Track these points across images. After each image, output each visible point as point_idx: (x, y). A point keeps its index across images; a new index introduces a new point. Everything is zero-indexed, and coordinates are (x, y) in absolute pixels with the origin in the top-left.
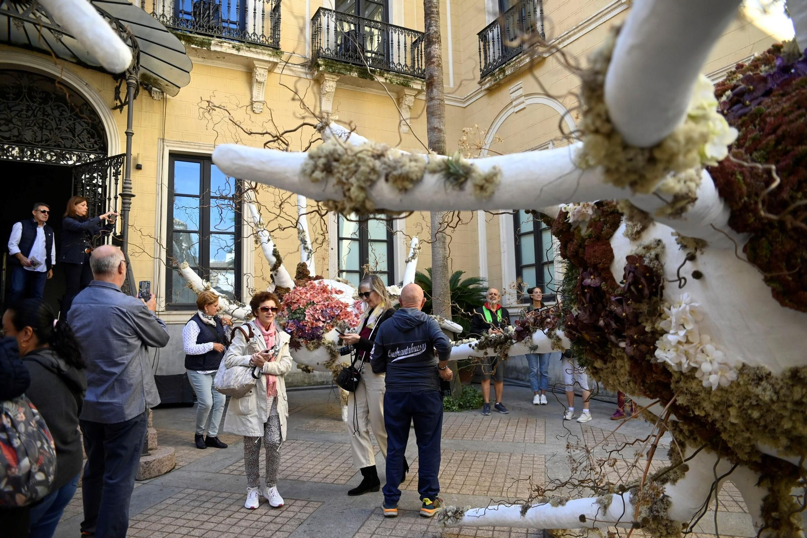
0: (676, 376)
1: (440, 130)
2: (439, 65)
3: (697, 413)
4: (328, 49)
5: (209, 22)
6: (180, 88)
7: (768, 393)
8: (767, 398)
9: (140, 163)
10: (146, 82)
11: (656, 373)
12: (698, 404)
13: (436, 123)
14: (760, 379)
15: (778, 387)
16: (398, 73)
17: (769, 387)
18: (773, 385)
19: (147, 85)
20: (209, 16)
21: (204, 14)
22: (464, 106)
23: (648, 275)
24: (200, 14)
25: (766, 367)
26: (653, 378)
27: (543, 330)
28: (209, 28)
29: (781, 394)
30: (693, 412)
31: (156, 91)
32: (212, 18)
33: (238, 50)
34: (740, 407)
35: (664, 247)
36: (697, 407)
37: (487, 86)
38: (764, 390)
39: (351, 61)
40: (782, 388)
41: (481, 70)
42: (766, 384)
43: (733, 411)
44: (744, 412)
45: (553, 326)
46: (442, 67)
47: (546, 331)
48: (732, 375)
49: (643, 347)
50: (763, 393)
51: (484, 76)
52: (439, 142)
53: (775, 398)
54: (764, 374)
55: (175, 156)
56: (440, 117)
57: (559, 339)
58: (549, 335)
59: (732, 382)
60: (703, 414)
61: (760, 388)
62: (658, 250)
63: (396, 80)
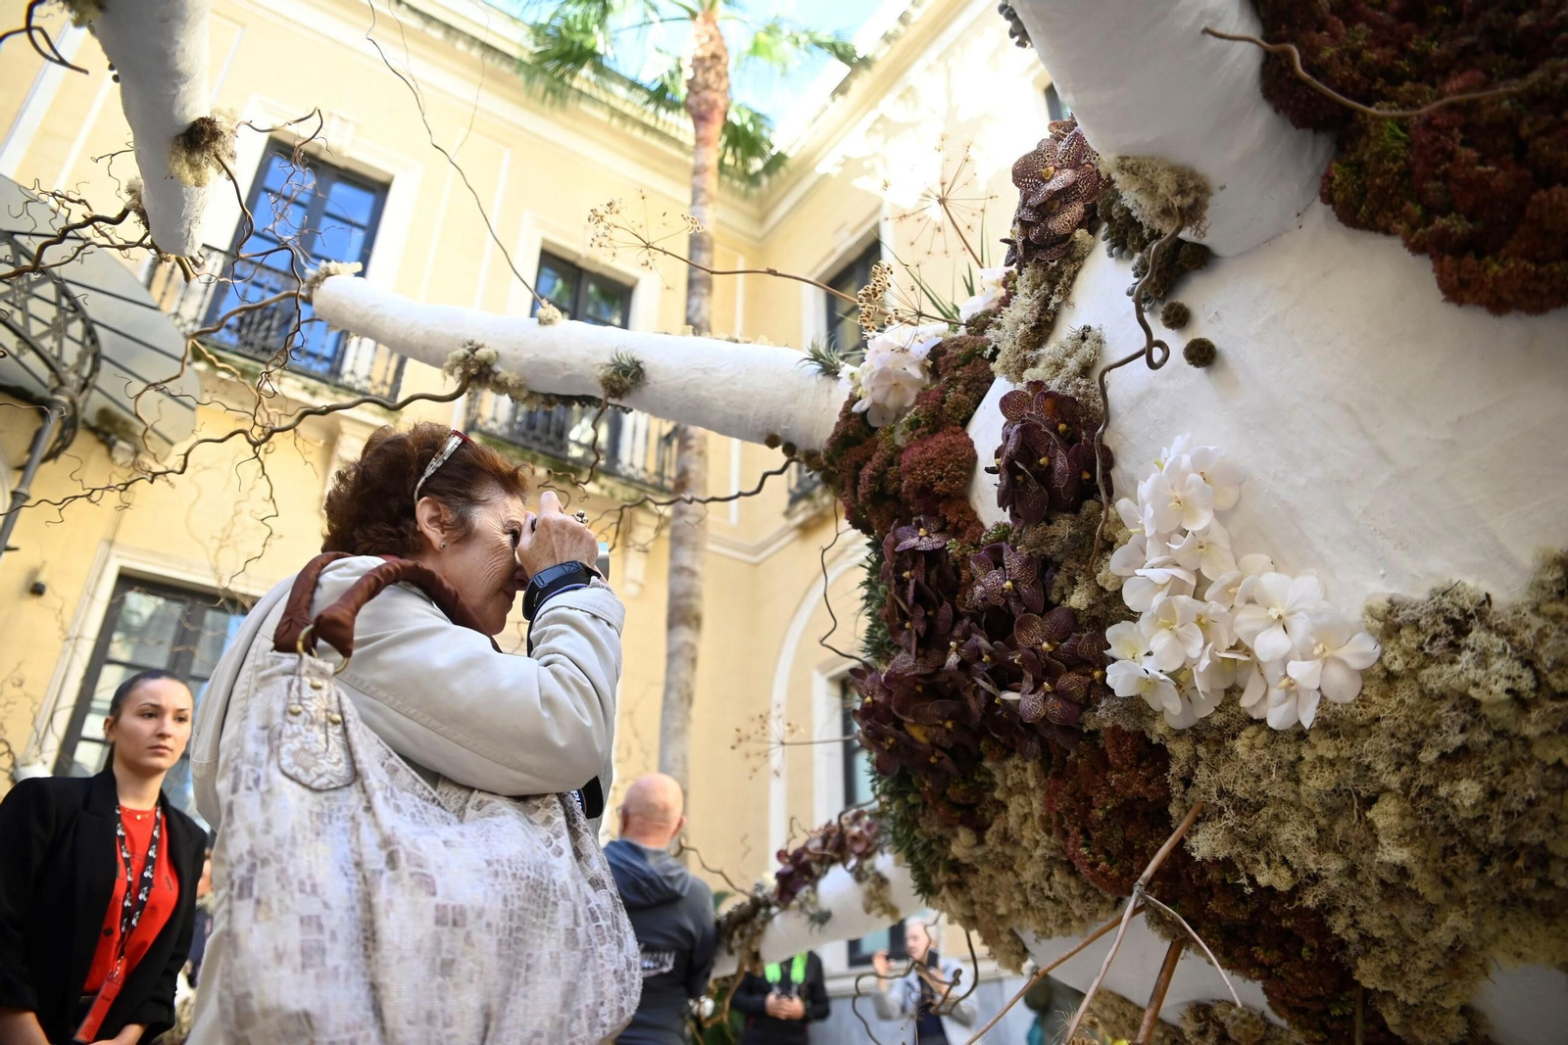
0: (1180, 750)
1: (693, 573)
2: (701, 453)
3: (1263, 880)
4: (494, 419)
5: (265, 338)
6: (171, 443)
7: (1499, 665)
8: (1499, 688)
9: (42, 578)
10: (107, 428)
11: (1119, 771)
12: (1261, 842)
13: (686, 558)
14: (1460, 627)
15: (1528, 636)
16: (629, 481)
17: (1498, 642)
18: (1508, 634)
19: (107, 435)
20: (269, 329)
21: (260, 323)
22: (755, 560)
23: (1062, 427)
24: (251, 323)
25: (1470, 582)
26: (1112, 792)
27: (845, 865)
28: (263, 349)
29: (1546, 660)
30: (1252, 880)
31: (123, 450)
32: (273, 333)
33: (314, 394)
34: (1406, 786)
35: (1100, 341)
36: (1260, 856)
37: (800, 519)
38: (1483, 659)
39: (536, 445)
40: (1542, 635)
41: (790, 491)
42: (1483, 635)
43: (1385, 815)
44: (1425, 802)
45: (869, 845)
46: (706, 459)
47: (853, 862)
48: (1362, 650)
49: (1070, 681)
50: (1481, 672)
51: (794, 500)
52: (688, 594)
53: (1526, 682)
54: (1467, 604)
55: (128, 581)
56: (696, 547)
57: (882, 881)
58: (859, 875)
59: (1365, 675)
60: (1282, 881)
61: (1466, 657)
62: (1087, 348)
63: (624, 493)
